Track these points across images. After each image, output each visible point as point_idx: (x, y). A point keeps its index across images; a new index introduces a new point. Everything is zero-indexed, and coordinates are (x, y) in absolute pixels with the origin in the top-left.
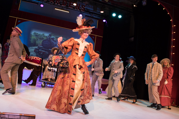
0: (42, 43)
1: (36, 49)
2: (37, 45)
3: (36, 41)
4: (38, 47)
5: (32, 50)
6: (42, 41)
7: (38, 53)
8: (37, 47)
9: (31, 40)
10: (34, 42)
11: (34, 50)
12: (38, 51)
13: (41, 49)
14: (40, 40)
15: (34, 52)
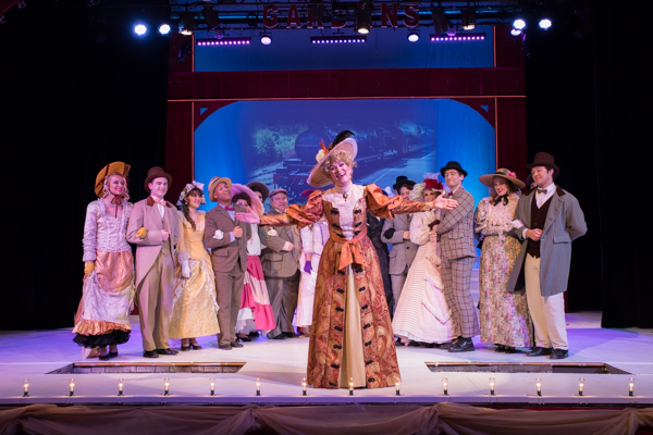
0: (297, 148)
1: (278, 171)
2: (281, 155)
3: (273, 144)
4: (286, 164)
5: (267, 176)
6: (293, 141)
7: (288, 186)
8: (280, 166)
9: (255, 143)
10: (266, 149)
11: (271, 175)
12: (288, 176)
13: (295, 169)
14: (287, 138)
15: (274, 182)
